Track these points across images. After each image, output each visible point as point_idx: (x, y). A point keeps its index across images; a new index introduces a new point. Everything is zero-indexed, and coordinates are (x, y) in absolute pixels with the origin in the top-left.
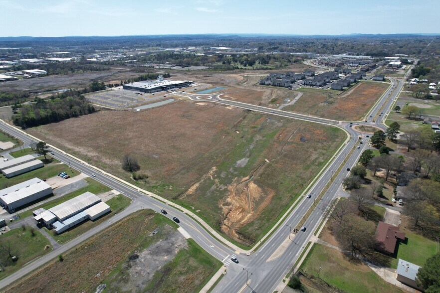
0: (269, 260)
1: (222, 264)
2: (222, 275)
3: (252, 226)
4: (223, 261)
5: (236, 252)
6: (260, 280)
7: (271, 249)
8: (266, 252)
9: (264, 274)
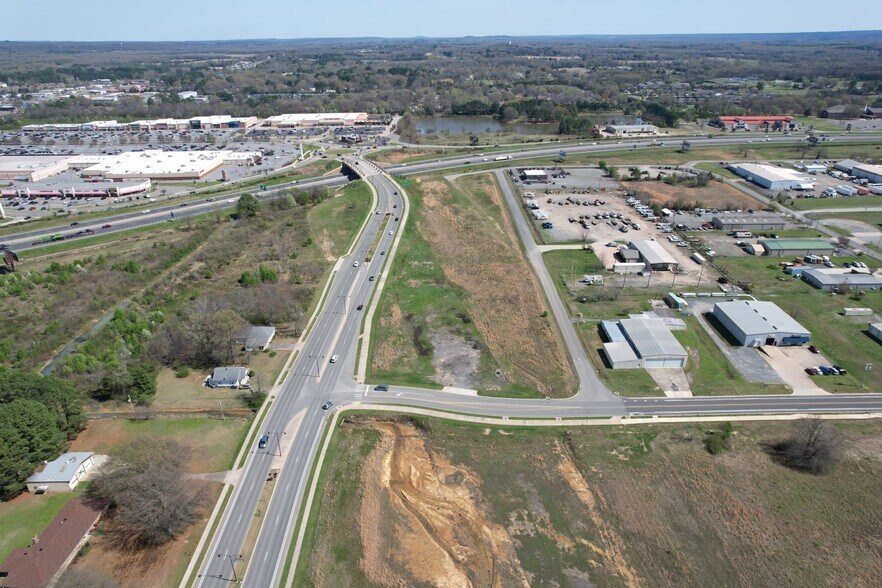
0: (305, 411)
1: (366, 382)
2: (356, 373)
3: (362, 447)
4: (368, 386)
5: (359, 403)
6: (305, 387)
7: (308, 427)
8: (313, 420)
9: (303, 394)
